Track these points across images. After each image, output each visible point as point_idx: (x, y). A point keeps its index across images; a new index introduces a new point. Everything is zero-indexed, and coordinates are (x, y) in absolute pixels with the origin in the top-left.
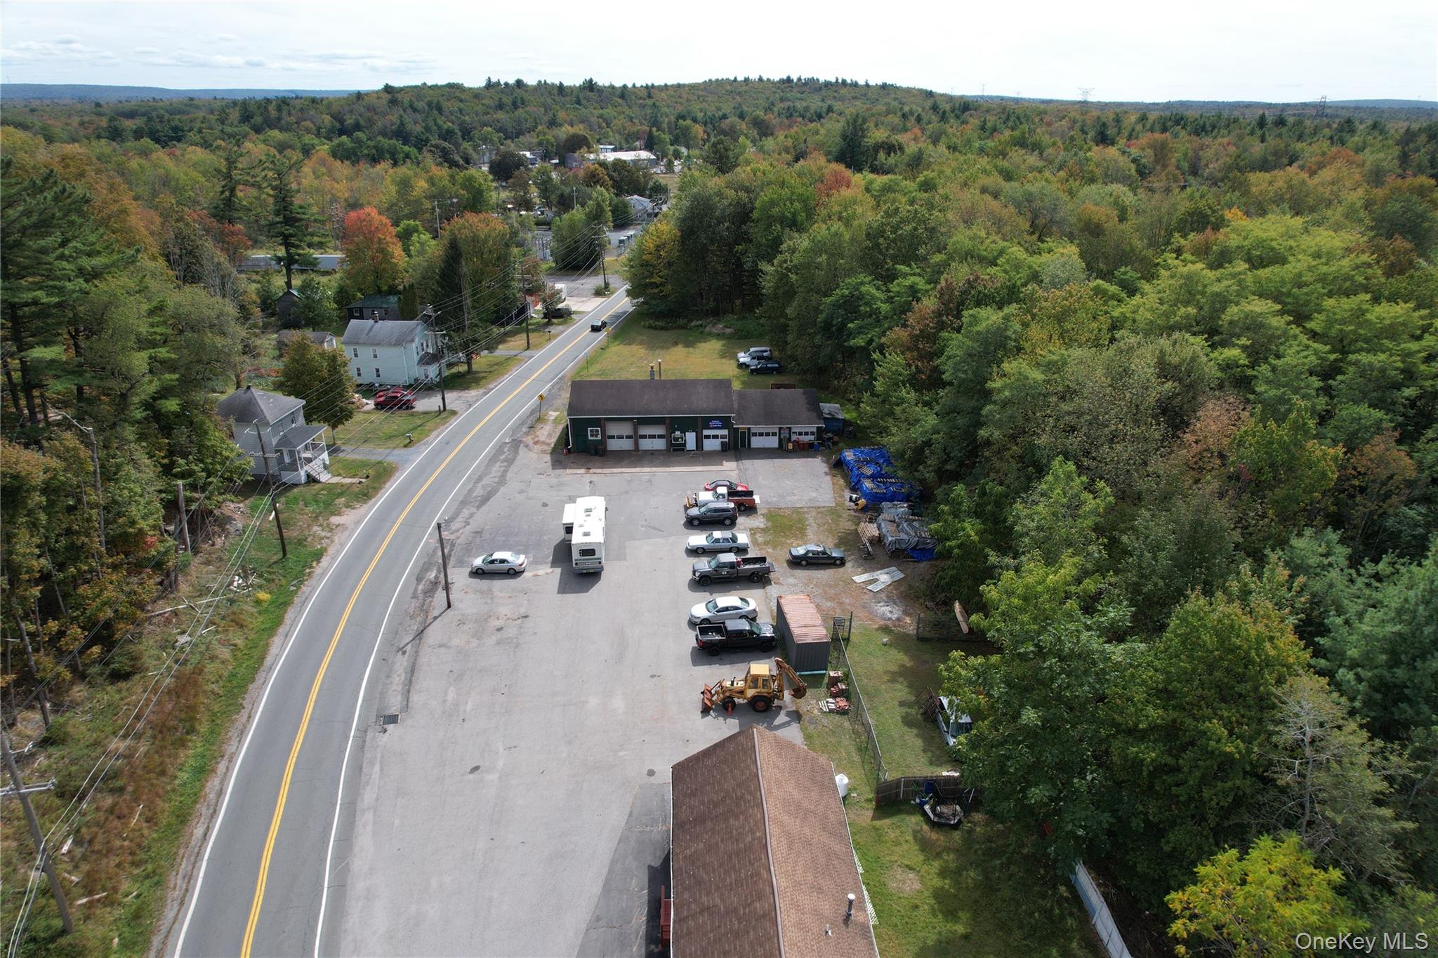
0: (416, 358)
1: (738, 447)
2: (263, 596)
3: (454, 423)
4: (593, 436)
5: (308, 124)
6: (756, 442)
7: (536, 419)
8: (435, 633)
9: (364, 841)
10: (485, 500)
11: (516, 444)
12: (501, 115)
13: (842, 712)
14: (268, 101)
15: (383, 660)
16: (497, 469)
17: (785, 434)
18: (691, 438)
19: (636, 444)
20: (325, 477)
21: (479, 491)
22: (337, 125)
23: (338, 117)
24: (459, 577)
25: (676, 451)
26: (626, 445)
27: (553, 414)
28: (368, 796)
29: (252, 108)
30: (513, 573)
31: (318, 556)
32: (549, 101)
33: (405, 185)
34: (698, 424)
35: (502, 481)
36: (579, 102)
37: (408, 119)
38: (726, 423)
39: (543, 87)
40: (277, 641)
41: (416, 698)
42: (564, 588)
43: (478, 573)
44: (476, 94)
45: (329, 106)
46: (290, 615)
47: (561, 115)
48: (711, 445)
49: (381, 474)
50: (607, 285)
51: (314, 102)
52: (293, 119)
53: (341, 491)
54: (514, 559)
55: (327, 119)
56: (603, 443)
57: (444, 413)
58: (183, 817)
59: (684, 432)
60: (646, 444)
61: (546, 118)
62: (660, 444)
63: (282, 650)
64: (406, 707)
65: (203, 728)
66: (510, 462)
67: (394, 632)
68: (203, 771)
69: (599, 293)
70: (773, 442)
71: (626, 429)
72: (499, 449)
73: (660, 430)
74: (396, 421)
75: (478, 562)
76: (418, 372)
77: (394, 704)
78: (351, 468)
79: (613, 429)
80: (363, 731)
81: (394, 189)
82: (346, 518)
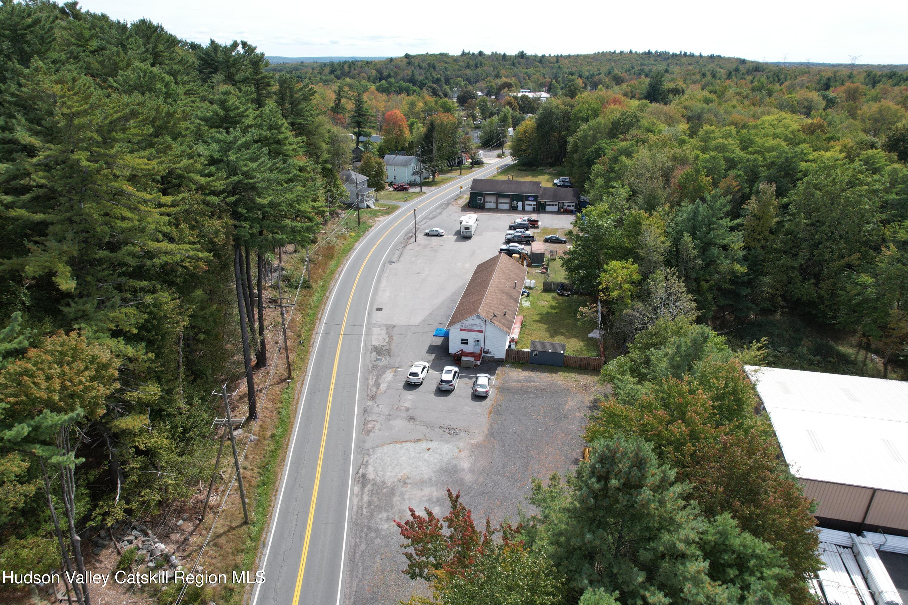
0: (411, 172)
1: (540, 209)
2: (353, 234)
3: (424, 196)
4: (479, 201)
5: (364, 74)
6: (548, 208)
7: (459, 197)
8: (409, 247)
9: (384, 283)
10: (433, 218)
11: (448, 204)
12: (468, 71)
13: (542, 273)
14: (345, 63)
15: (392, 251)
16: (439, 211)
17: (561, 205)
18: (520, 204)
19: (497, 206)
20: (373, 207)
21: (431, 216)
22: (379, 75)
23: (379, 71)
24: (420, 236)
25: (513, 209)
26: (493, 206)
27: (466, 196)
28: (385, 275)
29: (336, 67)
30: (439, 235)
31: (371, 227)
32: (496, 63)
33: (412, 105)
34: (523, 198)
35: (441, 213)
36: (513, 65)
37: (416, 73)
38: (535, 198)
39: (495, 56)
40: (357, 244)
41: (401, 259)
42: (457, 240)
43: (427, 235)
44: (455, 59)
45: (375, 65)
46: (361, 239)
47: (503, 72)
48: (529, 208)
49: (394, 208)
50: (503, 153)
51: (368, 63)
52: (356, 72)
53: (379, 211)
54: (441, 231)
55: (374, 72)
56: (483, 204)
57: (421, 193)
58: (332, 273)
59: (517, 201)
60: (501, 206)
61: (493, 74)
62: (507, 207)
63: (359, 246)
64: (399, 259)
65: (336, 258)
66: (444, 209)
67: (395, 246)
68: (337, 266)
69: (499, 156)
70: (555, 209)
71: (493, 199)
72: (441, 205)
73: (507, 200)
74: (402, 194)
75: (427, 231)
76: (412, 178)
77: (394, 260)
78: (383, 205)
79: (488, 199)
80: (384, 264)
81: (406, 107)
82: (381, 218)
